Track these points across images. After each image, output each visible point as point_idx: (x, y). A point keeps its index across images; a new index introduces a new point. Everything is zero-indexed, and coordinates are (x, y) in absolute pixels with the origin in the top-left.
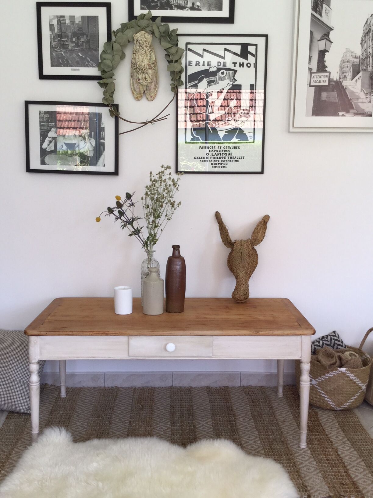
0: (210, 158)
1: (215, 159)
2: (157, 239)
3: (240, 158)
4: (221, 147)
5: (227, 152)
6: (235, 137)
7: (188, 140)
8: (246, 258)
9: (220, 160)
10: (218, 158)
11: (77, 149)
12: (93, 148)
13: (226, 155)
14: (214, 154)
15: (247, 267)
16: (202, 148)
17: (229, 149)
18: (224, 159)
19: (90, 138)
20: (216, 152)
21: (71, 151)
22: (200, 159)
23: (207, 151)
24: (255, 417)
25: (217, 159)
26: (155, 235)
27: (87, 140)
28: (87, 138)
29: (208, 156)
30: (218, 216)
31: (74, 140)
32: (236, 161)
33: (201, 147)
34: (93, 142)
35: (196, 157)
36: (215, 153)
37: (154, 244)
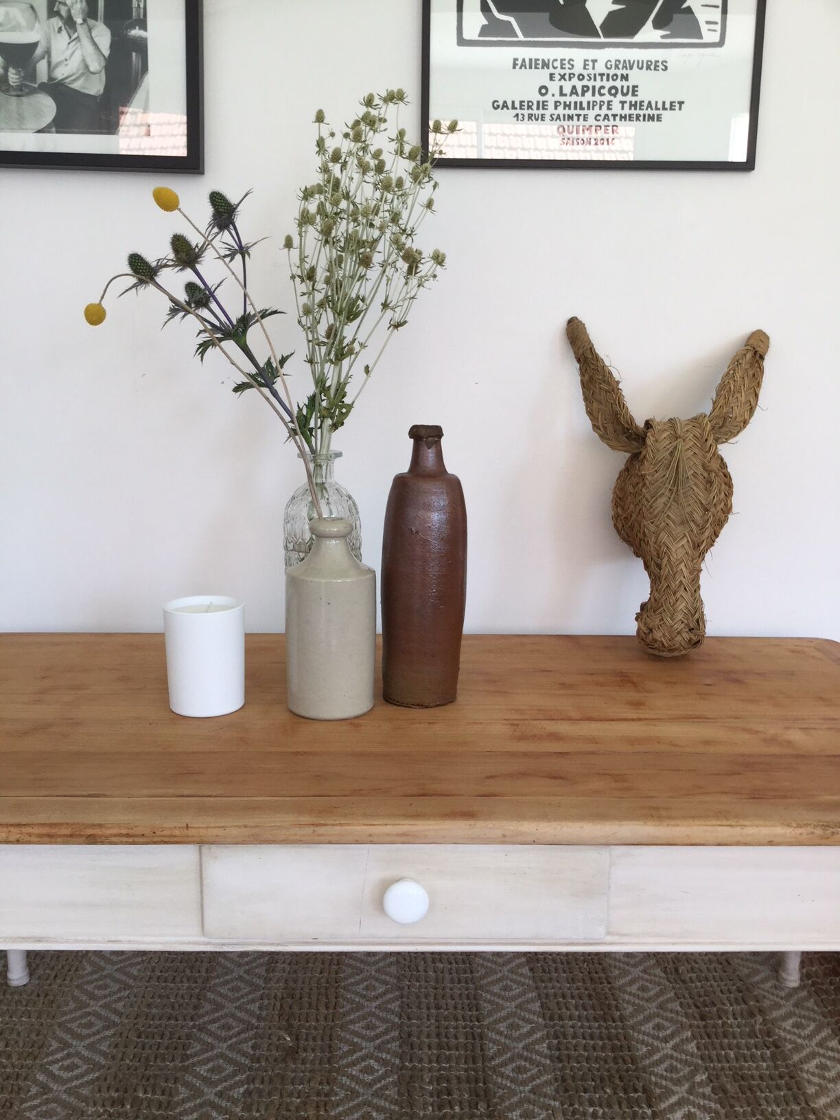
0: (551, 105)
1: (572, 112)
2: (350, 407)
3: (667, 106)
4: (594, 61)
5: (618, 84)
6: (649, 23)
7: (471, 32)
8: (695, 484)
9: (592, 114)
10: (585, 105)
11: (42, 67)
12: (103, 63)
13: (615, 95)
14: (567, 90)
15: (700, 521)
16: (523, 65)
17: (625, 72)
18: (604, 111)
19: (91, 22)
20: (575, 81)
21: (18, 73)
22: (514, 108)
23: (541, 77)
24: (732, 1106)
25: (578, 112)
26: (341, 391)
27: (81, 31)
28: (79, 20)
29: (541, 99)
30: (575, 333)
31: (32, 28)
32: (651, 118)
33: (519, 62)
34: (103, 37)
35: (501, 104)
36: (574, 87)
37: (335, 426)
